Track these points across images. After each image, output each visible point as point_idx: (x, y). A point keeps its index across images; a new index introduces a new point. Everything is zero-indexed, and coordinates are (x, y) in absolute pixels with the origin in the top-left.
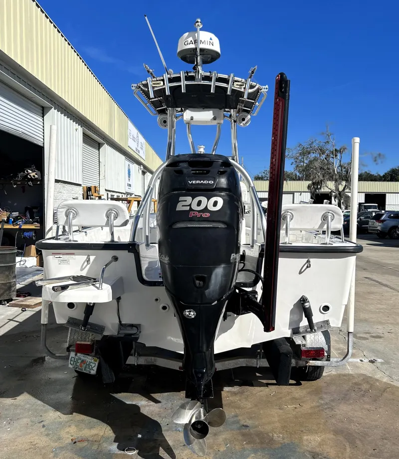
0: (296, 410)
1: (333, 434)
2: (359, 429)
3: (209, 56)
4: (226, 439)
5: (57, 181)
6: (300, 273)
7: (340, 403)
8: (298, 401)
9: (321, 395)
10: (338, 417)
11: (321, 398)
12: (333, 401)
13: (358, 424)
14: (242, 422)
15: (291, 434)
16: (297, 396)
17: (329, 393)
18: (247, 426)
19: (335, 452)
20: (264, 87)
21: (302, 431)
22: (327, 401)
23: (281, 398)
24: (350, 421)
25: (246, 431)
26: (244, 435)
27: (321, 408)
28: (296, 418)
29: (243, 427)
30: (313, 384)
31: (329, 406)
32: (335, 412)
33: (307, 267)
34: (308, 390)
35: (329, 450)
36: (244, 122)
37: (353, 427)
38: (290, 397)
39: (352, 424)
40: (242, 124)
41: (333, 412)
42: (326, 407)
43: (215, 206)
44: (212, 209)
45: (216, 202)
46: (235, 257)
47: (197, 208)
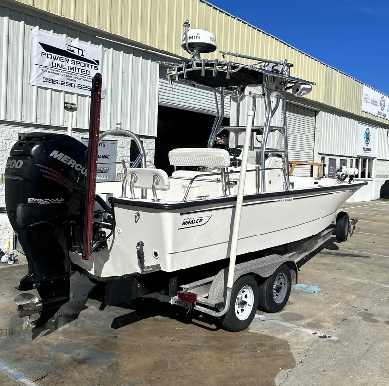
6: (136, 222)
24: (189, 360)
26: (104, 340)
36: (298, 93)
37: (180, 364)
39: (184, 363)
40: (296, 95)
43: (18, 165)
44: (17, 167)
45: (19, 163)
46: (35, 200)
47: (11, 167)
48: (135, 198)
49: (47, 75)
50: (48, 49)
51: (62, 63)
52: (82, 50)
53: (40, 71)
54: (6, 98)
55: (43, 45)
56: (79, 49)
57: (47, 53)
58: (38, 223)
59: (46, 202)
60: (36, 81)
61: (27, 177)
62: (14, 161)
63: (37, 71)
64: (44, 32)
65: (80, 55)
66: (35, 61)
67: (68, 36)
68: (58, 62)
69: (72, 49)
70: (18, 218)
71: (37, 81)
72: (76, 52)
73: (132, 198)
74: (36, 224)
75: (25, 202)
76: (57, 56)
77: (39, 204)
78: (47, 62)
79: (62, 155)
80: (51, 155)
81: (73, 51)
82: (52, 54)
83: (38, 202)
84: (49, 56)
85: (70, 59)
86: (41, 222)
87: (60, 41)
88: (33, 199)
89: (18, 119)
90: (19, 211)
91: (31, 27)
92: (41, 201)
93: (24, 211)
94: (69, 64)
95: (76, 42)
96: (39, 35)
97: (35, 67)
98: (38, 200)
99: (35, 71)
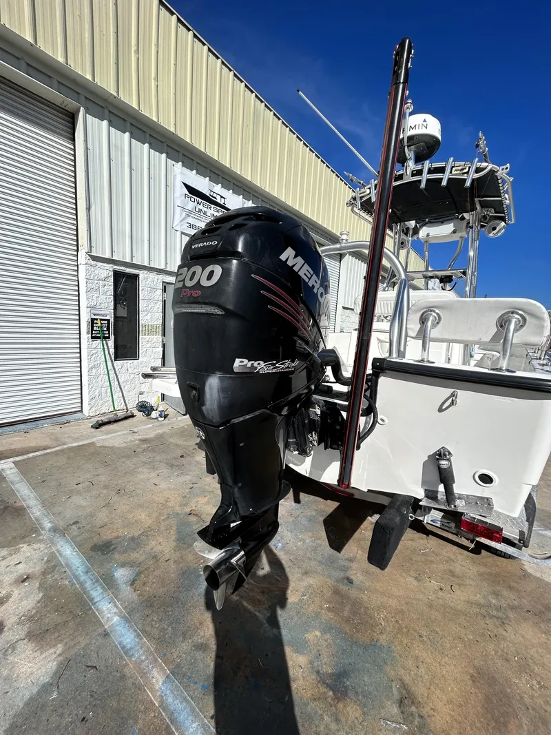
0: (440, 593)
1: (472, 676)
2: (532, 697)
3: (422, 144)
4: (310, 586)
5: (344, 308)
6: (440, 410)
7: (525, 620)
8: (454, 579)
9: (499, 588)
10: (503, 644)
11: (496, 594)
12: (513, 608)
13: (539, 683)
14: (351, 574)
15: (400, 629)
16: (458, 569)
17: (518, 591)
18: (351, 582)
19: (448, 719)
20: (501, 167)
21: (421, 636)
22: (503, 603)
23: (432, 562)
24: (524, 667)
25: (344, 588)
26: (336, 592)
27: (483, 611)
28: (430, 606)
29: (346, 581)
30: (498, 563)
31: (500, 614)
32: (504, 633)
33: (452, 403)
34: (483, 569)
35: (439, 705)
36: (495, 232)
37: (522, 685)
38: (446, 567)
39: (525, 677)
40: (491, 235)
41: (501, 631)
42: (495, 613)
43: (209, 278)
44: (205, 283)
45: (212, 273)
46: (249, 365)
47: (189, 284)
48: (429, 362)
49: (191, 220)
50: (192, 191)
51: (205, 209)
52: (224, 198)
53: (184, 215)
54: (149, 240)
55: (186, 186)
56: (222, 197)
57: (190, 195)
58: (252, 415)
59: (270, 370)
60: (179, 226)
61: (230, 307)
62: (198, 269)
63: (181, 215)
64: (187, 171)
65: (222, 203)
66: (178, 203)
67: (210, 180)
68: (201, 207)
69: (215, 195)
70: (208, 403)
71: (181, 226)
72: (219, 200)
73: (422, 361)
74: (248, 417)
75: (228, 369)
76: (200, 200)
77: (258, 372)
78: (191, 205)
79: (300, 260)
80: (283, 257)
81: (215, 198)
82: (196, 198)
83: (256, 368)
84: (193, 199)
85: (213, 206)
86: (257, 413)
87: (203, 184)
88: (246, 361)
89: (162, 267)
90: (211, 389)
91: (174, 162)
92: (261, 366)
93: (223, 390)
94: (212, 212)
95: (218, 189)
96: (182, 174)
97: (178, 210)
98: (256, 364)
99: (179, 215)
